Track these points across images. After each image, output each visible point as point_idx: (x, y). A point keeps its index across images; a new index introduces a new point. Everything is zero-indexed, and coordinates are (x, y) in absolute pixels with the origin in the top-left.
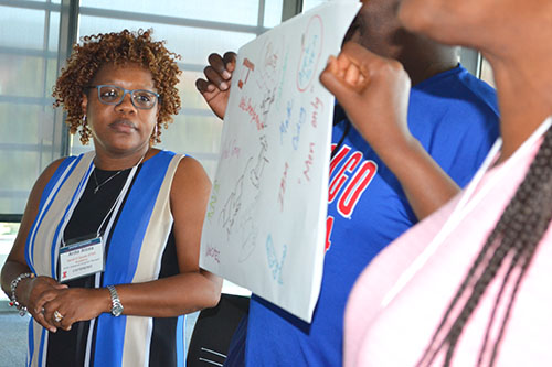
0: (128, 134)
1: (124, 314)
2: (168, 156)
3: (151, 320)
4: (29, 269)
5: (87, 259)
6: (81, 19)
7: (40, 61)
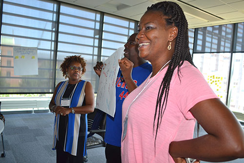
0: (76, 76)
1: (75, 113)
2: (84, 81)
3: (80, 115)
4: (55, 105)
5: (66, 103)
6: (58, 53)
7: (49, 61)
